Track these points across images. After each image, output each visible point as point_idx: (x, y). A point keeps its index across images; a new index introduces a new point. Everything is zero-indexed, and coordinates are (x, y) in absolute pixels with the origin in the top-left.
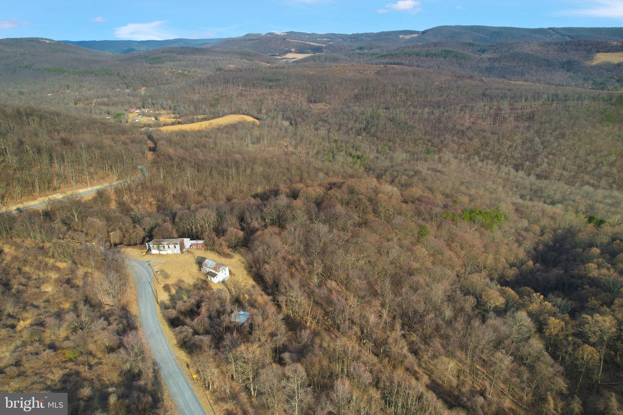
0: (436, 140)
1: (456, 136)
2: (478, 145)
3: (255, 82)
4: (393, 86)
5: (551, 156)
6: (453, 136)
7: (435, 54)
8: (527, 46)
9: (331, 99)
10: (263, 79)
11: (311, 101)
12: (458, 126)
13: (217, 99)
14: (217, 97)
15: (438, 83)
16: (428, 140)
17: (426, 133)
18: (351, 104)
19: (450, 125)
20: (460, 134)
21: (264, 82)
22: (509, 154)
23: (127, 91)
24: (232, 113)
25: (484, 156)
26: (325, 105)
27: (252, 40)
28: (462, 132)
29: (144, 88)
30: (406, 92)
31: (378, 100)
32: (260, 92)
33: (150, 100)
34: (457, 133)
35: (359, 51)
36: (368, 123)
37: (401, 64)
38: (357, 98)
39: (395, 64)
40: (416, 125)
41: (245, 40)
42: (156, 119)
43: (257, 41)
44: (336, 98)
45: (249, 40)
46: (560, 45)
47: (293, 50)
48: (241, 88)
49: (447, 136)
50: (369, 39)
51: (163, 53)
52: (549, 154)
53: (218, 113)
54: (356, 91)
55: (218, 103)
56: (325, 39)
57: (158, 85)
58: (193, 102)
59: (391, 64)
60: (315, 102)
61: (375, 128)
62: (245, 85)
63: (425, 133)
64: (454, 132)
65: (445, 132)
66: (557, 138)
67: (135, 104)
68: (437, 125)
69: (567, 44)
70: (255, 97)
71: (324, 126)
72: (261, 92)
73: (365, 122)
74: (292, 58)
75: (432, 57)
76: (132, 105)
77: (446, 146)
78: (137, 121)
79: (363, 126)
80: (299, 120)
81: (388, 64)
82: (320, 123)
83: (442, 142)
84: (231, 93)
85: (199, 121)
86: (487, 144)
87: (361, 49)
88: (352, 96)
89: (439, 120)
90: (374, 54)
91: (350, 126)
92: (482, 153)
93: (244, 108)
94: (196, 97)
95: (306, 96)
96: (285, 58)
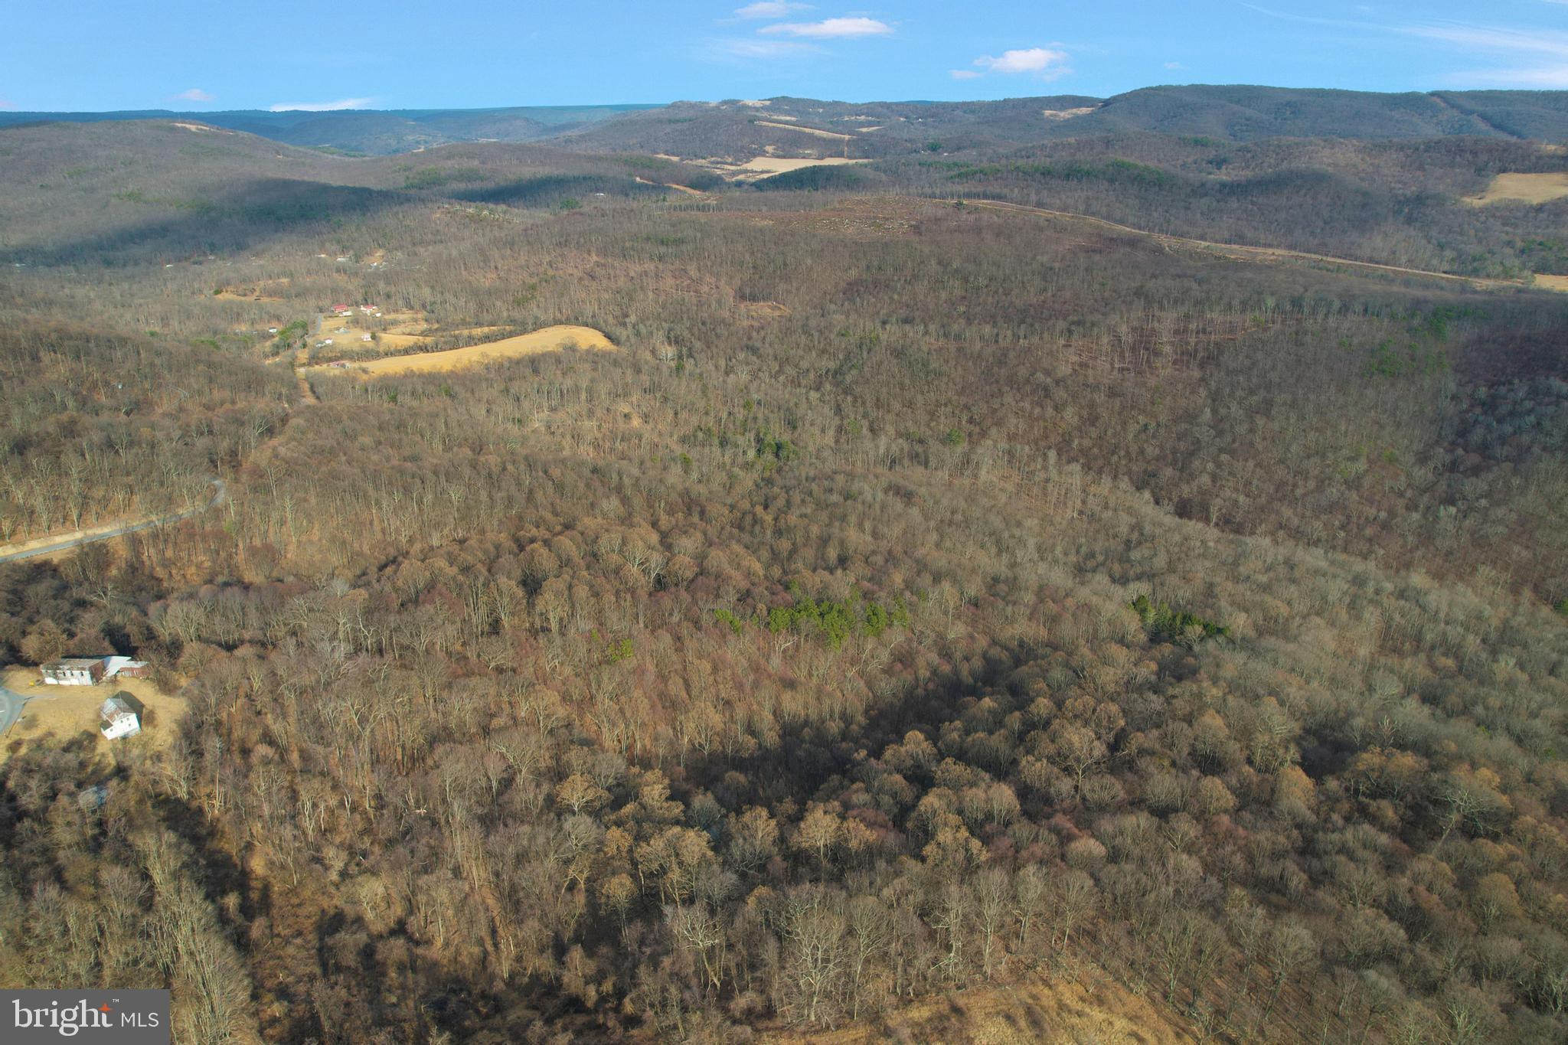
1: (1028, 399)
2: (1075, 421)
3: (627, 244)
4: (939, 263)
5: (1224, 457)
6: (1022, 399)
7: (1088, 173)
8: (1327, 152)
9: (789, 292)
10: (648, 239)
11: (743, 297)
12: (1039, 375)
13: (533, 287)
14: (535, 280)
15: (1045, 259)
16: (965, 408)
17: (963, 390)
18: (833, 307)
19: (1023, 372)
20: (1042, 393)
21: (647, 247)
22: (1134, 448)
23: (341, 259)
24: (557, 322)
25: (1081, 451)
26: (773, 308)
27: (677, 121)
28: (1046, 388)
29: (380, 253)
30: (966, 280)
31: (896, 297)
32: (635, 269)
33: (381, 285)
34: (1034, 392)
35: (925, 155)
36: (847, 358)
37: (999, 197)
38: (852, 290)
39: (986, 197)
41: (660, 121)
42: (374, 337)
43: (686, 124)
44: (803, 289)
45: (670, 121)
46: (1409, 152)
47: (770, 149)
48: (595, 258)
49: (1009, 398)
50: (972, 118)
51: (449, 158)
52: (1221, 450)
53: (524, 324)
54: (853, 273)
55: (533, 297)
56: (863, 117)
57: (414, 244)
58: (475, 293)
59: (978, 196)
60: (754, 298)
61: (854, 372)
62: (603, 252)
64: (1028, 388)
65: (1006, 389)
66: (1251, 413)
67: (348, 294)
68: (996, 369)
69: (1428, 149)
70: (622, 282)
71: (747, 364)
72: (638, 268)
73: (841, 357)
74: (762, 172)
75: (1080, 181)
76: (339, 297)
78: (328, 342)
79: (832, 365)
80: (698, 345)
81: (968, 196)
82: (741, 356)
83: (993, 413)
84: (570, 271)
85: (471, 341)
86: (1094, 421)
87: (934, 148)
88: (843, 285)
89: (1002, 359)
90: (955, 164)
91: (804, 364)
93: (589, 310)
94: (486, 280)
95: (737, 282)
96: (746, 171)
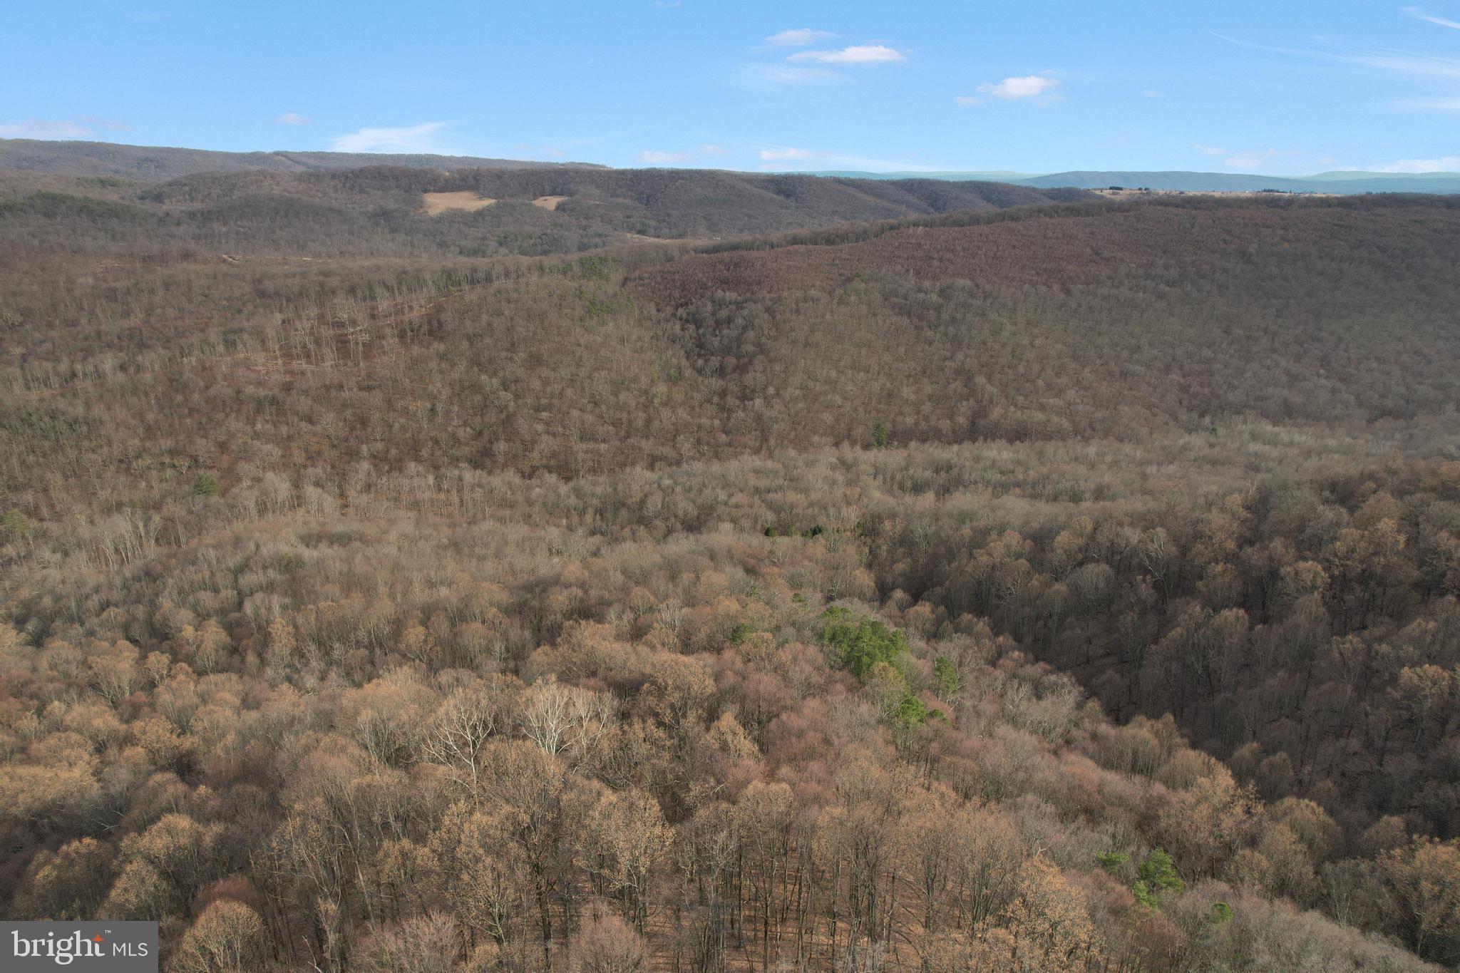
0: (202, 446)
1: (259, 420)
2: (340, 429)
5: (545, 415)
6: (252, 422)
12: (250, 390)
16: (173, 452)
17: (150, 432)
19: (223, 391)
20: (269, 409)
28: (274, 401)
34: (260, 410)
40: (98, 411)
49: (234, 424)
52: (537, 410)
63: (149, 429)
64: (249, 408)
65: (220, 416)
68: (178, 398)
77: (246, 454)
83: (223, 447)
86: (364, 422)
89: (175, 382)
92: (364, 448)
